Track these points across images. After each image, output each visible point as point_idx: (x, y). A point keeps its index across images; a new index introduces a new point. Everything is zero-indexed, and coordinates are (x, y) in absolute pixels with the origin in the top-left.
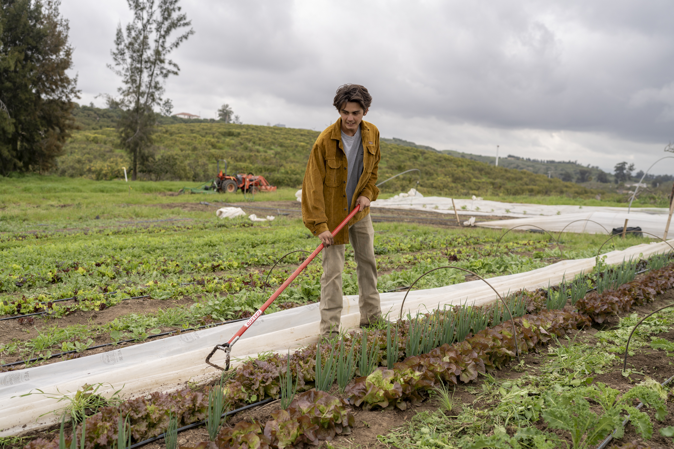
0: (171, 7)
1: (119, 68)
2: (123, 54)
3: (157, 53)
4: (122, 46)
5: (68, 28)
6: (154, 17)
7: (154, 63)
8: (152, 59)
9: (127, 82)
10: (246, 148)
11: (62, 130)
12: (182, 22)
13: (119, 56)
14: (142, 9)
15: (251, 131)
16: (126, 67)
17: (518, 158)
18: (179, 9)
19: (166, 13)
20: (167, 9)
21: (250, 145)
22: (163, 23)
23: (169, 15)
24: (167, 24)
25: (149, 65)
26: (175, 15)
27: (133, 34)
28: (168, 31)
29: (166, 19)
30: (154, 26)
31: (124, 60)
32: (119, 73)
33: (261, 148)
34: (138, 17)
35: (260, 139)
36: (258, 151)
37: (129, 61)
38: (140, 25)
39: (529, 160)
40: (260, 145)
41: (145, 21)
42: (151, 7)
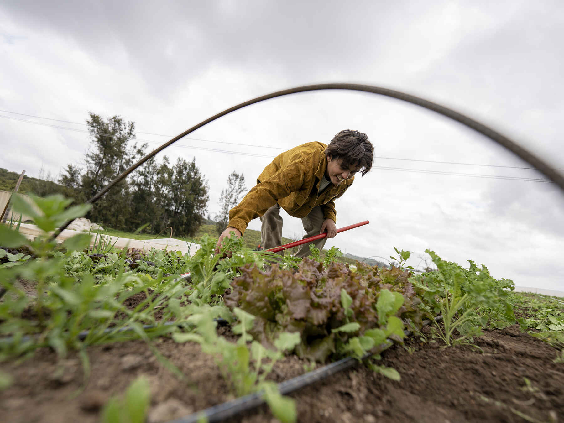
0: (242, 185)
1: (220, 204)
2: (222, 199)
3: (235, 200)
4: (223, 196)
5: (209, 189)
6: (235, 188)
7: (233, 203)
8: (233, 202)
9: (222, 209)
10: (249, 238)
11: (200, 223)
12: (245, 190)
13: (221, 200)
14: (232, 185)
15: (250, 232)
16: (223, 203)
17: (351, 255)
18: (244, 185)
19: (240, 186)
20: (240, 185)
21: (250, 237)
22: (238, 190)
23: (241, 187)
24: (240, 190)
25: (231, 204)
26: (242, 187)
27: (228, 193)
28: (240, 193)
29: (239, 188)
30: (235, 191)
31: (223, 201)
32: (220, 205)
33: (254, 239)
34: (230, 187)
35: (254, 235)
36: (253, 239)
37: (225, 202)
38: (230, 190)
39: (356, 256)
40: (253, 237)
41: (232, 189)
42: (235, 184)
